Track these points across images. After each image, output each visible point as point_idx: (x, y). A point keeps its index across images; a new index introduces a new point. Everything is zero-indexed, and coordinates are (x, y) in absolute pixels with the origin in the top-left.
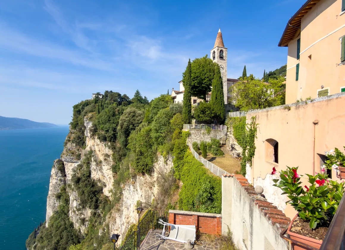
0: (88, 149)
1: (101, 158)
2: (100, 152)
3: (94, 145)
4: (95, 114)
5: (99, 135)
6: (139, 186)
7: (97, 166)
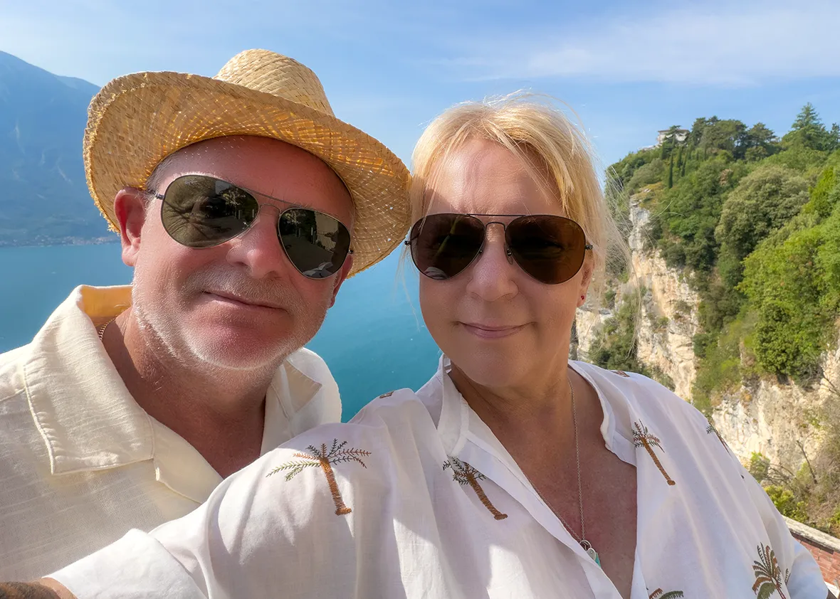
0: (633, 282)
1: (668, 312)
2: (665, 295)
3: (649, 275)
4: (661, 188)
5: (665, 247)
6: (764, 411)
7: (654, 331)
